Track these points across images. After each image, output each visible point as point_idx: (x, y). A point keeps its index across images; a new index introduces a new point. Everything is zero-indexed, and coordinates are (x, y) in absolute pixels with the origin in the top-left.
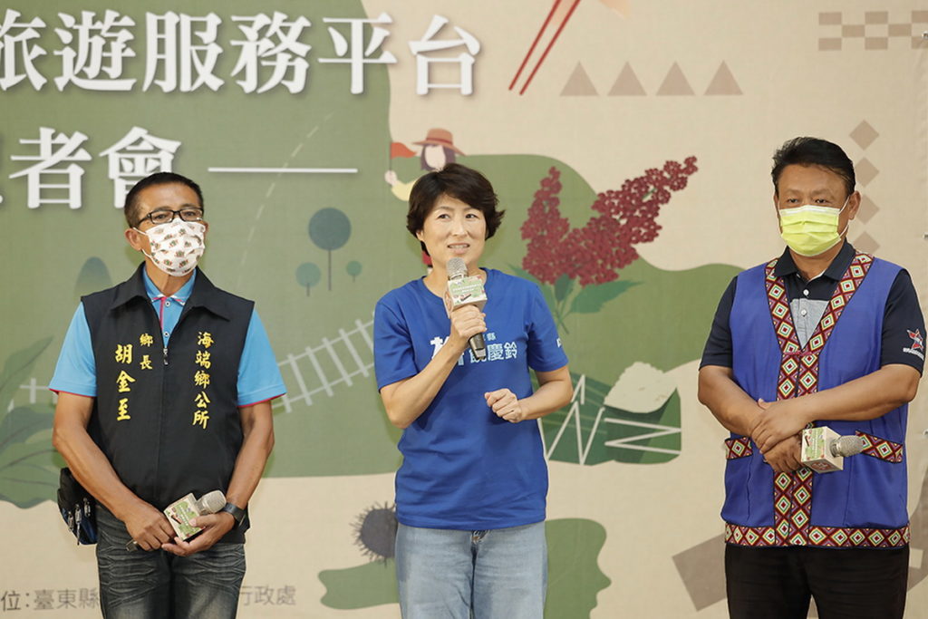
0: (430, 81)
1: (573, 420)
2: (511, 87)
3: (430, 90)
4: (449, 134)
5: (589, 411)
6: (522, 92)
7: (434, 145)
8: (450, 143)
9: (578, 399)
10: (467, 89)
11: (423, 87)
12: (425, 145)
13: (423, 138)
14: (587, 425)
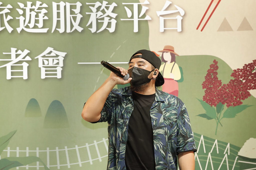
0: (164, 27)
1: (225, 161)
2: (197, 29)
3: (165, 30)
4: (173, 48)
5: (231, 157)
6: (202, 30)
7: (167, 52)
8: (174, 51)
9: (227, 153)
10: (179, 30)
11: (162, 30)
12: (163, 52)
13: (162, 49)
14: (231, 163)
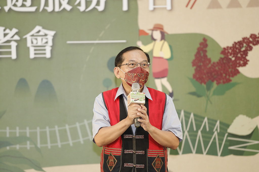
0: (154, 4)
1: (215, 138)
2: (187, 6)
3: (154, 9)
4: (162, 26)
5: (221, 135)
6: (191, 8)
7: (156, 30)
8: (162, 29)
9: (217, 130)
10: (169, 7)
11: (151, 7)
12: (153, 30)
13: (151, 27)
14: (221, 140)
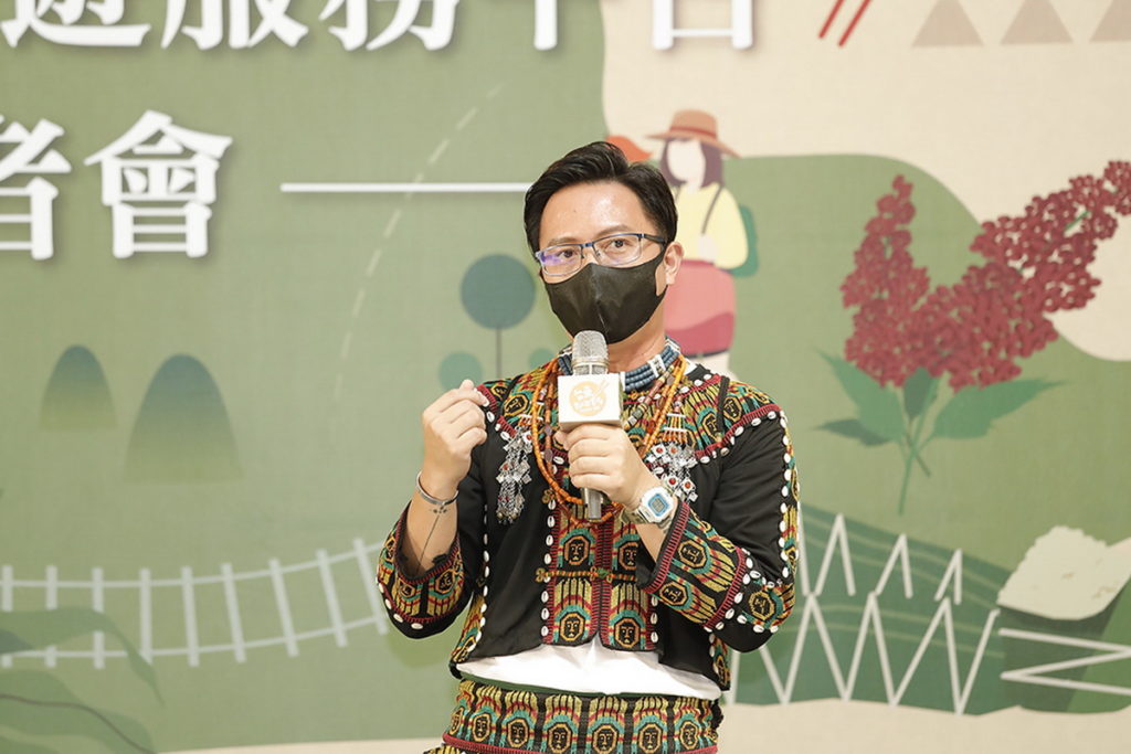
0: (676, 24)
1: (940, 631)
2: (823, 34)
3: (676, 41)
4: (711, 120)
5: (969, 615)
6: (842, 42)
7: (685, 140)
8: (713, 135)
9: (949, 593)
10: (742, 37)
11: (663, 36)
12: (668, 140)
13: (663, 126)
14: (967, 640)
